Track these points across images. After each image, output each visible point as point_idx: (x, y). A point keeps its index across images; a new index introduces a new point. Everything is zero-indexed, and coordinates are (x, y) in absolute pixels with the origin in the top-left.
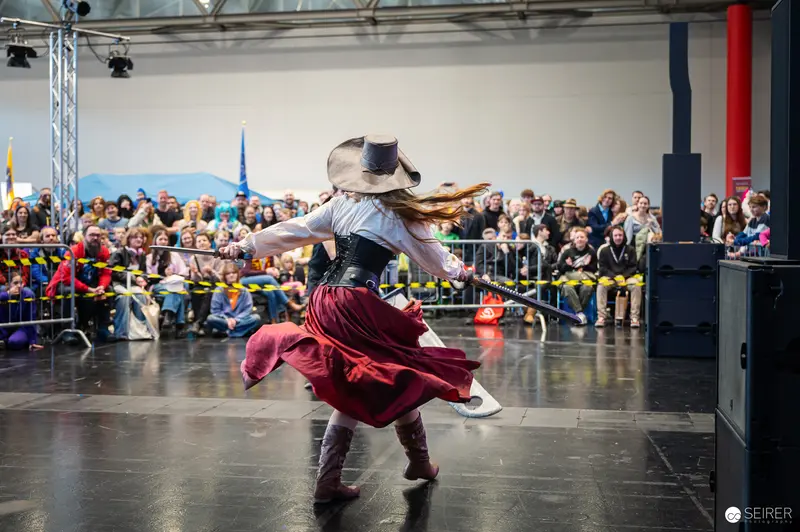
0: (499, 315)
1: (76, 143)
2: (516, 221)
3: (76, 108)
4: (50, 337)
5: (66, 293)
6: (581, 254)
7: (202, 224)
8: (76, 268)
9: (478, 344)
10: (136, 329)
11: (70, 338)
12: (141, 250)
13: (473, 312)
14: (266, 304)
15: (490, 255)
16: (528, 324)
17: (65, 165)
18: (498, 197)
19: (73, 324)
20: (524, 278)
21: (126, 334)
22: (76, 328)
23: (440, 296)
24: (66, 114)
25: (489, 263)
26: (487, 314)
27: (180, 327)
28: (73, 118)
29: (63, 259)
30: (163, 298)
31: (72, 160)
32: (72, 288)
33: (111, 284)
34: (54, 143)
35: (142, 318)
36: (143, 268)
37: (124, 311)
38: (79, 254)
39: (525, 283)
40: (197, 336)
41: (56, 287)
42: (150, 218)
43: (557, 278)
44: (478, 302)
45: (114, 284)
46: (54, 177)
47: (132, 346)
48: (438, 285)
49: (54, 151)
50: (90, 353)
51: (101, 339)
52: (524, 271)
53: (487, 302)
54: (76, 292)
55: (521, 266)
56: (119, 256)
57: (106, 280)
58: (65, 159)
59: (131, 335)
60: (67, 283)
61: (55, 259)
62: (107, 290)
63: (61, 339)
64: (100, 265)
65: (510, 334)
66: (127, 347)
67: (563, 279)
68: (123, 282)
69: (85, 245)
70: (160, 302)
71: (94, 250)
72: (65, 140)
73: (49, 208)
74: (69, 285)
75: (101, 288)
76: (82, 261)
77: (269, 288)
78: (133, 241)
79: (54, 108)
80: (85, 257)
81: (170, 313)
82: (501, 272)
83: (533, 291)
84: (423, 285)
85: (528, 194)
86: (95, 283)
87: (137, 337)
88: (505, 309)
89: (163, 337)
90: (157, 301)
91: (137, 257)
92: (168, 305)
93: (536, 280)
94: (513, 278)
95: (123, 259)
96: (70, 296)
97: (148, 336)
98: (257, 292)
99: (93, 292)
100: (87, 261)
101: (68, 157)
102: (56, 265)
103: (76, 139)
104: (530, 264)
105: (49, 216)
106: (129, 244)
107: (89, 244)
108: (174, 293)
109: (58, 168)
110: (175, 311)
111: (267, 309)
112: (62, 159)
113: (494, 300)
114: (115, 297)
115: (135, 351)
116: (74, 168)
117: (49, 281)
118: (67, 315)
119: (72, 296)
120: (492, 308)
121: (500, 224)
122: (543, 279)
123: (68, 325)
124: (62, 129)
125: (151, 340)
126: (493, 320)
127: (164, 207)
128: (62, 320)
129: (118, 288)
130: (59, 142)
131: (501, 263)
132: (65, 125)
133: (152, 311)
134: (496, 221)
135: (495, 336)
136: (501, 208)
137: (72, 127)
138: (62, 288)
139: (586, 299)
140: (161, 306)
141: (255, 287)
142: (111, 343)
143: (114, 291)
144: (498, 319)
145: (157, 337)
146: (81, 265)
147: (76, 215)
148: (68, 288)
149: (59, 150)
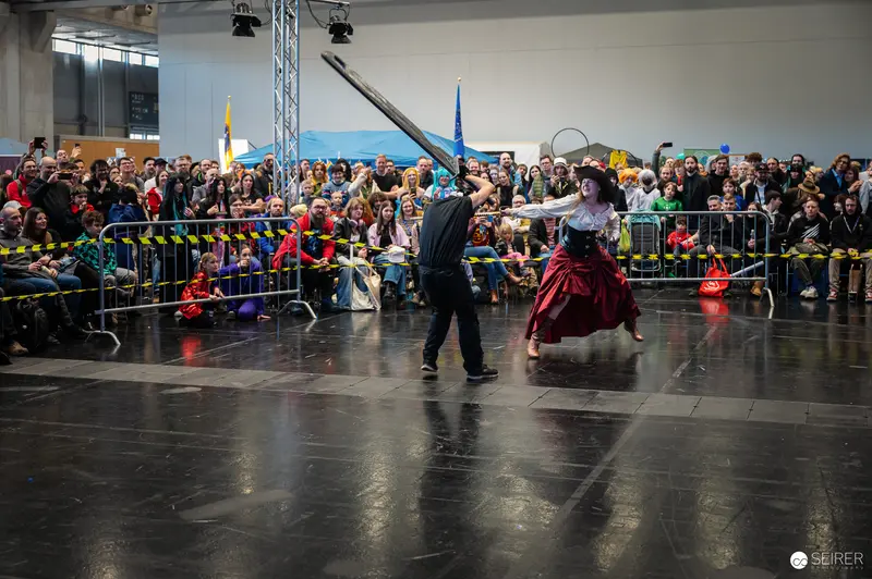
0: (724, 287)
1: (298, 109)
2: (743, 186)
3: (298, 75)
4: (276, 306)
5: (293, 265)
6: (812, 224)
7: (420, 190)
8: (302, 240)
9: (703, 321)
10: (359, 300)
11: (296, 309)
12: (361, 221)
13: (698, 285)
14: (486, 276)
15: (716, 225)
16: (756, 297)
17: (287, 131)
18: (724, 161)
19: (299, 296)
20: (752, 251)
21: (349, 305)
22: (302, 299)
23: (662, 266)
24: (287, 81)
25: (713, 233)
26: (712, 286)
27: (401, 298)
28: (294, 85)
29: (290, 232)
30: (385, 269)
31: (294, 125)
32: (298, 260)
33: (335, 255)
34: (276, 109)
35: (364, 289)
36: (364, 239)
37: (347, 283)
38: (305, 228)
39: (752, 255)
40: (417, 307)
41: (284, 257)
42: (368, 183)
43: (787, 249)
44: (703, 275)
45: (338, 254)
46: (276, 143)
47: (354, 317)
48: (661, 257)
49: (277, 119)
50: (315, 325)
51: (325, 310)
52: (752, 243)
53: (712, 274)
54: (302, 263)
55: (748, 238)
56: (341, 227)
57: (329, 251)
58: (287, 126)
59: (354, 306)
60: (294, 255)
61: (283, 232)
62: (331, 262)
63: (287, 310)
64: (325, 237)
65: (735, 309)
66: (349, 318)
67: (793, 250)
68: (346, 253)
69: (310, 216)
70: (382, 272)
71: (318, 222)
72: (287, 106)
73: (272, 173)
74: (295, 257)
75: (325, 260)
76: (307, 233)
77: (490, 260)
78: (353, 212)
79: (276, 75)
80: (310, 230)
81: (392, 284)
82: (727, 242)
83: (762, 262)
84: (646, 257)
85: (755, 158)
86: (319, 255)
87: (360, 308)
88: (731, 282)
89: (384, 308)
90: (378, 272)
91: (358, 228)
92: (390, 276)
93: (764, 252)
94: (739, 248)
95: (345, 230)
96: (296, 268)
97: (371, 307)
98: (476, 263)
99: (318, 264)
100: (312, 233)
101: (289, 123)
102: (283, 237)
103: (298, 105)
104: (758, 237)
105: (271, 181)
106: (350, 215)
107: (314, 216)
108: (396, 264)
109: (280, 134)
110: (396, 282)
111: (486, 280)
112: (284, 125)
113: (719, 272)
114: (338, 268)
115: (358, 321)
116: (295, 135)
117: (275, 251)
118: (293, 287)
119: (298, 267)
120: (719, 281)
121: (725, 189)
122: (771, 251)
123: (294, 296)
124: (284, 95)
125: (374, 310)
126: (718, 292)
127: (382, 171)
128: (289, 291)
129: (342, 259)
130: (281, 109)
131: (727, 233)
132: (286, 92)
133: (374, 282)
134: (722, 186)
135: (720, 309)
136: (727, 172)
137: (294, 92)
138: (289, 259)
139: (817, 273)
140: (382, 278)
141: (475, 260)
142: (335, 314)
143: (338, 263)
144: (723, 291)
145: (379, 308)
146: (307, 237)
147: (298, 181)
148: (294, 260)
149: (281, 117)
